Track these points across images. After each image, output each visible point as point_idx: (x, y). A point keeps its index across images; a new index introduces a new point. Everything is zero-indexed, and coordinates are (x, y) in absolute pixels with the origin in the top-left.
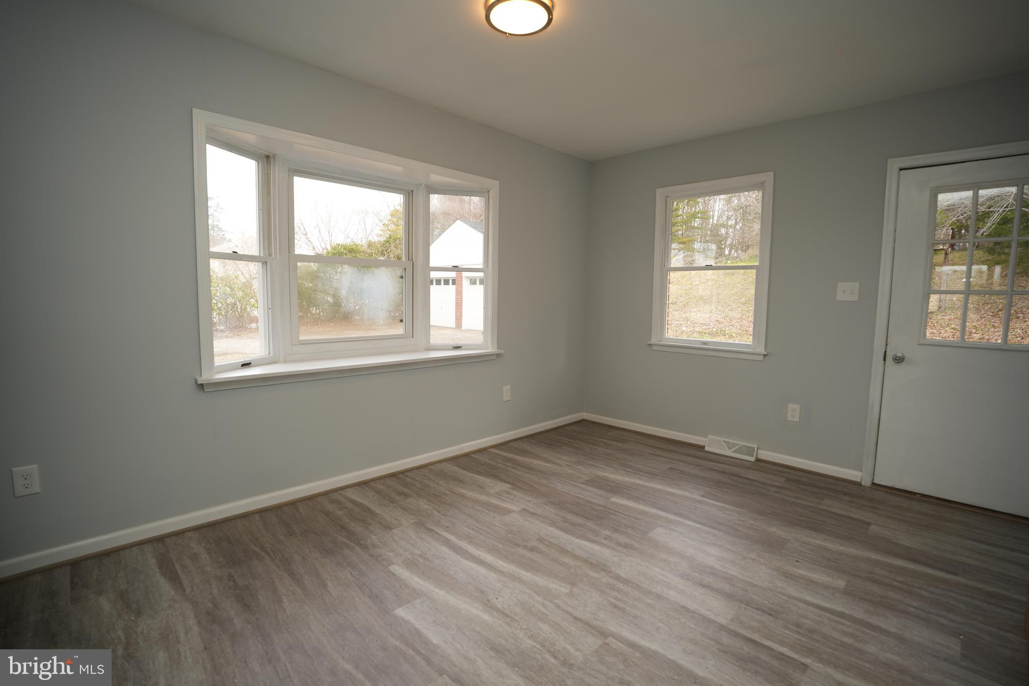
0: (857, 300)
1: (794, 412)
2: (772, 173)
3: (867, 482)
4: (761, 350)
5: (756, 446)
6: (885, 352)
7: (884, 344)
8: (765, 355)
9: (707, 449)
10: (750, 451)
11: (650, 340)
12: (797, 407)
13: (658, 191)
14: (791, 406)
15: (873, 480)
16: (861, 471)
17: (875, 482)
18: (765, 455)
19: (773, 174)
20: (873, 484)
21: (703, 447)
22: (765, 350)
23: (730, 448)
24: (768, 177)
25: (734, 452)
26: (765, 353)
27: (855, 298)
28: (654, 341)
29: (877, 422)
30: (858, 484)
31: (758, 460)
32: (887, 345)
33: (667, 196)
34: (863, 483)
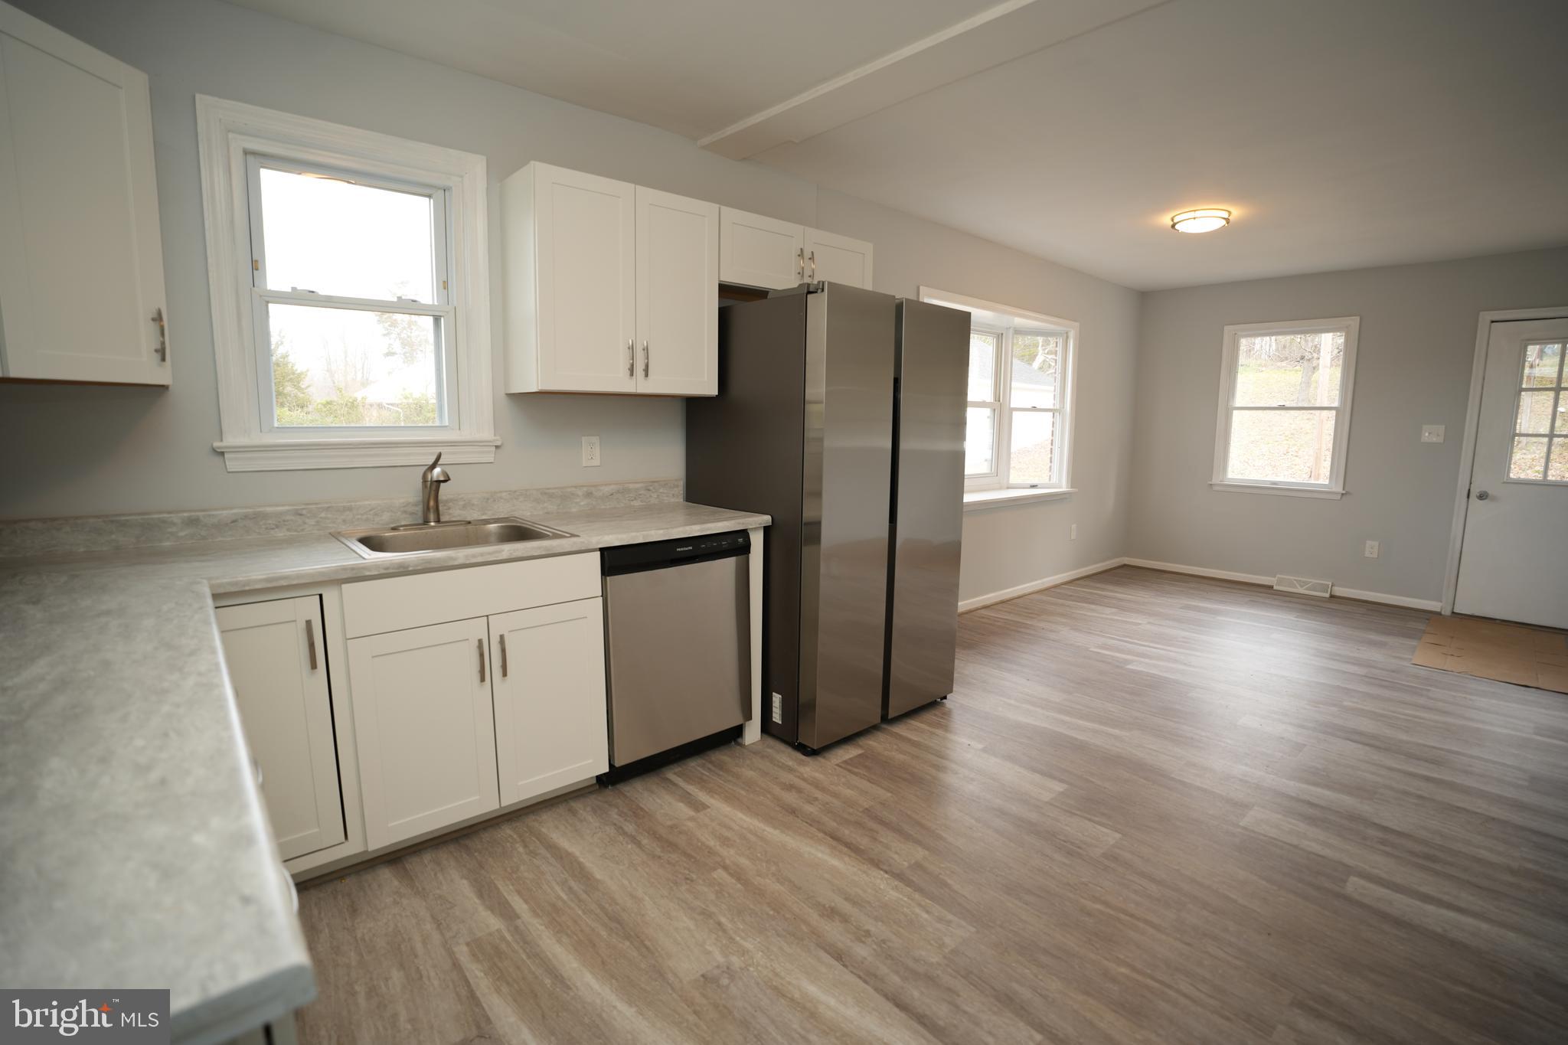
0: (1442, 441)
1: (1371, 549)
2: (1358, 318)
3: (1447, 612)
4: (1340, 489)
5: (1330, 583)
6: (1469, 490)
7: (1468, 483)
8: (1343, 494)
9: (1275, 588)
10: (1324, 588)
11: (1211, 480)
12: (1376, 544)
13: (1227, 328)
14: (1369, 543)
15: (1453, 608)
16: (1441, 602)
17: (1455, 611)
18: (1339, 591)
19: (1359, 320)
20: (1453, 613)
21: (1272, 587)
22: (1344, 489)
23: (1302, 587)
24: (1354, 322)
25: (1307, 589)
26: (1344, 492)
27: (1441, 440)
28: (1214, 481)
29: (1458, 555)
30: (1439, 614)
31: (1332, 596)
32: (1471, 483)
33: (1235, 334)
34: (1443, 613)
